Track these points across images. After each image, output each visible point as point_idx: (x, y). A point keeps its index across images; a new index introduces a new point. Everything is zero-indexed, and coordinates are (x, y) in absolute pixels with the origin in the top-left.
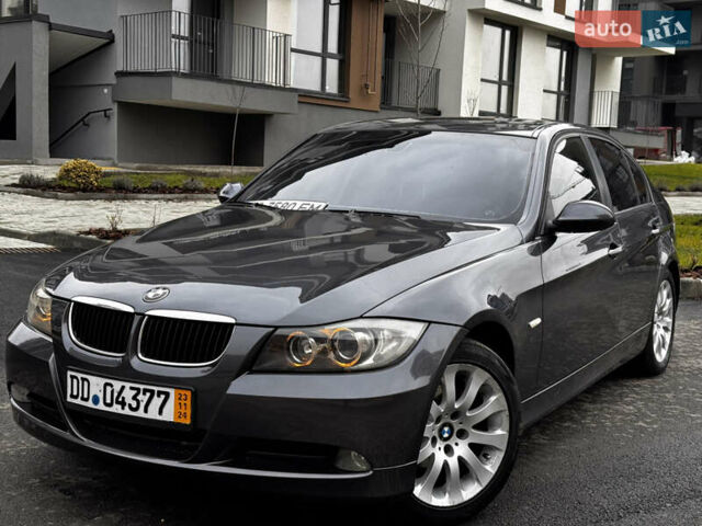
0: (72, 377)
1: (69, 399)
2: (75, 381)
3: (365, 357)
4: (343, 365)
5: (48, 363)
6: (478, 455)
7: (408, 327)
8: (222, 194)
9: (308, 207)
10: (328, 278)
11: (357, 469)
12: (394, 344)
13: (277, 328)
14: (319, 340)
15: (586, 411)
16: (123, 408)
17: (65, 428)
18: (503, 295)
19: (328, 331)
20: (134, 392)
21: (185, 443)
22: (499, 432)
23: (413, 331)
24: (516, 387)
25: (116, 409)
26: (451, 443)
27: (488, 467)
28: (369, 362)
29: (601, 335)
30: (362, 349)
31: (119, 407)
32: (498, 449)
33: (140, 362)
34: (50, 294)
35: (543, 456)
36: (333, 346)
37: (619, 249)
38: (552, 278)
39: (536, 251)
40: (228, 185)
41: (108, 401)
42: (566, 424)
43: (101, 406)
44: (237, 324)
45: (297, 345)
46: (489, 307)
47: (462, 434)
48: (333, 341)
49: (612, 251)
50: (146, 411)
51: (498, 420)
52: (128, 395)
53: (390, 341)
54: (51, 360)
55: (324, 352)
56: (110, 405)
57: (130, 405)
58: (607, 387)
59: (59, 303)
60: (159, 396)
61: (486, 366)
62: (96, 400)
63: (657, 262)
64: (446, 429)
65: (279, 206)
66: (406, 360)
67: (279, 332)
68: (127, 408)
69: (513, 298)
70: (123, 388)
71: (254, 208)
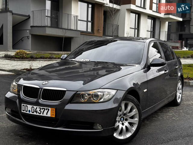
0: (23, 105)
1: (22, 111)
2: (24, 106)
3: (101, 99)
4: (95, 101)
5: (16, 102)
6: (131, 126)
7: (112, 91)
8: (61, 58)
9: (85, 61)
10: (90, 79)
11: (99, 128)
12: (108, 96)
13: (77, 91)
14: (89, 95)
15: (159, 115)
16: (37, 113)
17: (21, 119)
18: (137, 83)
19: (91, 92)
20: (40, 109)
21: (53, 122)
22: (136, 119)
23: (113, 92)
24: (140, 107)
25: (35, 113)
26: (123, 122)
27: (133, 129)
28: (102, 100)
29: (163, 95)
30: (100, 97)
31: (36, 113)
32: (136, 124)
33: (41, 101)
34: (17, 84)
35: (148, 126)
36: (92, 96)
37: (167, 72)
38: (149, 79)
39: (145, 72)
40: (63, 55)
41: (33, 111)
42: (154, 118)
43: (31, 113)
44: (67, 91)
45: (83, 96)
46: (133, 86)
47: (126, 120)
48: (92, 95)
49: (165, 72)
50: (43, 114)
51: (136, 116)
52: (38, 110)
53: (107, 95)
54: (17, 101)
55: (90, 98)
56: (33, 113)
57: (39, 112)
58: (165, 109)
59: (19, 86)
60: (46, 110)
61: (132, 102)
62: (29, 111)
63: (177, 76)
64: (122, 118)
65: (77, 60)
66: (112, 100)
67: (78, 92)
68: (38, 113)
69: (139, 84)
70: (37, 108)
71: (70, 61)
